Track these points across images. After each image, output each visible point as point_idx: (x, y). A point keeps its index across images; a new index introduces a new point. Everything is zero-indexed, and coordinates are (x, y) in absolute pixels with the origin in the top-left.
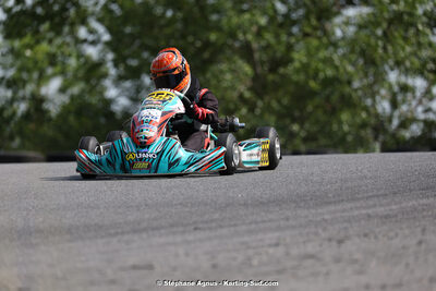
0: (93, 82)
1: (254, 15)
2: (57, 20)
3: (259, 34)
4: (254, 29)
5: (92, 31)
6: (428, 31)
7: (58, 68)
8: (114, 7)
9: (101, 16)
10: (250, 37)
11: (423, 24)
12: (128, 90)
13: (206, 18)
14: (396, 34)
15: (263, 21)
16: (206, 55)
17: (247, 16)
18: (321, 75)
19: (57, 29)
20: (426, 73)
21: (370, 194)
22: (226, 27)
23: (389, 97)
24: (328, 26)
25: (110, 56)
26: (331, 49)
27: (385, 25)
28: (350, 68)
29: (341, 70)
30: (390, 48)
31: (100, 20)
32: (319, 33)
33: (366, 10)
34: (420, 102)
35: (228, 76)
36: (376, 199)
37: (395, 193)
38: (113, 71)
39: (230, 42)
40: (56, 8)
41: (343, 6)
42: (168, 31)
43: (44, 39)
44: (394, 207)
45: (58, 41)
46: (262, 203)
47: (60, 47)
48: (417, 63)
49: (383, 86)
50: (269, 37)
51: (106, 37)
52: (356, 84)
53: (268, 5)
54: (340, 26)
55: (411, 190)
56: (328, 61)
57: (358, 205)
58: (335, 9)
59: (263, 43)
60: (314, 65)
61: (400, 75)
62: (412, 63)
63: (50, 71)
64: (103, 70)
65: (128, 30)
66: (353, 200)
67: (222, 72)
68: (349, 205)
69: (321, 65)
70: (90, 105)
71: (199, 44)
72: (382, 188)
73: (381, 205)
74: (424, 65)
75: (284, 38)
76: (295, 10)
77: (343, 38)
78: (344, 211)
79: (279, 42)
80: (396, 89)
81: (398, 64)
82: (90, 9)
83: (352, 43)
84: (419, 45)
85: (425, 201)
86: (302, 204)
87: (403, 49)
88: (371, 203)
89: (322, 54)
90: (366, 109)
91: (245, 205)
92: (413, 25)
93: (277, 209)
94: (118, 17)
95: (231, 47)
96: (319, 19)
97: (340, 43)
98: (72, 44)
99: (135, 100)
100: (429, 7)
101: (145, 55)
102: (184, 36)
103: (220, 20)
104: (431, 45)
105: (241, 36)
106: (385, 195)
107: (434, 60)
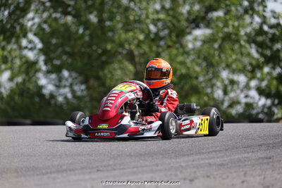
0: (31, 74)
1: (135, 33)
2: (8, 34)
3: (138, 45)
4: (136, 42)
6: (247, 45)
7: (9, 65)
8: (45, 26)
9: (36, 31)
10: (133, 47)
11: (244, 41)
12: (54, 80)
13: (104, 34)
14: (227, 47)
15: (141, 37)
16: (104, 58)
17: (131, 34)
18: (179, 73)
19: (8, 40)
20: (246, 72)
21: (211, 150)
22: (117, 41)
23: (222, 87)
24: (184, 43)
26: (186, 56)
27: (220, 41)
28: (197, 69)
29: (192, 70)
30: (222, 56)
31: (36, 35)
32: (177, 45)
33: (208, 32)
34: (242, 91)
35: (119, 72)
36: (214, 153)
37: (227, 150)
38: (44, 68)
39: (120, 50)
40: (8, 26)
41: (194, 28)
42: (80, 42)
44: (226, 159)
46: (141, 155)
47: (9, 52)
48: (240, 66)
49: (218, 81)
50: (145, 48)
51: (40, 46)
52: (201, 79)
53: (144, 27)
54: (191, 41)
55: (237, 148)
56: (183, 63)
57: (203, 156)
58: (188, 30)
59: (142, 51)
61: (229, 73)
62: (237, 66)
63: (3, 67)
64: (37, 67)
66: (200, 154)
67: (114, 69)
68: (197, 157)
69: (178, 66)
71: (100, 51)
72: (218, 146)
73: (218, 158)
74: (245, 67)
75: (154, 48)
76: (163, 30)
77: (193, 49)
79: (151, 51)
80: (227, 82)
81: (228, 66)
83: (198, 52)
84: (242, 54)
85: (246, 155)
86: (167, 156)
87: (231, 56)
88: (211, 155)
89: (180, 59)
90: (207, 95)
91: (130, 156)
92: (238, 41)
93: (150, 158)
94: (48, 33)
95: (120, 53)
96: (178, 36)
97: (192, 52)
98: (17, 49)
99: (58, 87)
100: (249, 30)
101: (64, 57)
102: (90, 46)
103: (113, 36)
104: (249, 55)
105: (127, 46)
106: (220, 151)
107: (251, 64)
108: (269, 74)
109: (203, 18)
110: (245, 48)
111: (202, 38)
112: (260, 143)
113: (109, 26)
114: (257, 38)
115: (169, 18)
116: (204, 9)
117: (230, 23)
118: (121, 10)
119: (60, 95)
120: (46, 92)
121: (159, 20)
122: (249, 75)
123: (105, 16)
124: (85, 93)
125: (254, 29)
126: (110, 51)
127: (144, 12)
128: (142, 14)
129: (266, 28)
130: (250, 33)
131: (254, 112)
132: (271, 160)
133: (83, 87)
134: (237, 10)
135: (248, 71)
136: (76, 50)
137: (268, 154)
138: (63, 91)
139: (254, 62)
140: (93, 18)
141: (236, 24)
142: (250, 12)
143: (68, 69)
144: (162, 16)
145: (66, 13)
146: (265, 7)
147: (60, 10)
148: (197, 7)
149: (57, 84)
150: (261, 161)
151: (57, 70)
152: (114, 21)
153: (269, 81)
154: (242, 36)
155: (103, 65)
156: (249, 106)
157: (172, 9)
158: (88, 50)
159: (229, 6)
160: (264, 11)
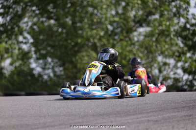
0: (25, 60)
1: (98, 31)
2: (9, 33)
3: (100, 39)
4: (98, 37)
5: (25, 38)
6: (175, 38)
7: (10, 54)
8: (35, 27)
9: (29, 31)
10: (96, 41)
11: (173, 35)
12: (41, 64)
13: (76, 32)
14: (162, 40)
15: (102, 34)
16: (76, 49)
17: (95, 31)
18: (128, 58)
19: (9, 37)
20: (175, 57)
21: (149, 111)
22: (85, 36)
23: (158, 68)
24: (131, 36)
25: (33, 49)
26: (133, 46)
27: (156, 36)
28: (141, 55)
29: (137, 55)
30: (158, 46)
31: (28, 33)
32: (127, 39)
33: (148, 29)
34: (172, 70)
35: (86, 58)
36: (151, 113)
37: (160, 111)
38: (34, 56)
39: (87, 43)
40: (9, 27)
41: (138, 27)
42: (59, 38)
43: (4, 41)
44: (160, 117)
45: (10, 42)
46: (100, 115)
47: (10, 45)
48: (171, 53)
49: (155, 63)
50: (104, 41)
51: (31, 41)
53: (104, 26)
54: (136, 36)
55: (167, 109)
56: (131, 51)
57: (144, 115)
58: (134, 29)
59: (102, 43)
60: (125, 53)
61: (163, 58)
62: (168, 53)
63: (6, 55)
64: (30, 55)
65: (41, 37)
66: (142, 113)
67: (83, 56)
68: (140, 116)
69: (127, 54)
70: (24, 70)
71: (73, 44)
72: (154, 108)
73: (154, 116)
74: (174, 53)
75: (111, 41)
76: (117, 29)
77: (138, 41)
78: (137, 118)
79: (109, 43)
80: (161, 64)
81: (162, 53)
82: (25, 28)
83: (142, 44)
84: (172, 44)
85: (174, 114)
86: (118, 116)
87: (164, 46)
88: (149, 115)
89: (128, 48)
91: (93, 116)
92: (169, 35)
93: (107, 117)
94: (37, 32)
95: (87, 45)
96: (127, 33)
97: (137, 44)
98: (16, 43)
99: (44, 69)
100: (176, 28)
101: (49, 48)
102: (66, 40)
103: (82, 33)
104: (177, 44)
105: (92, 40)
106: (156, 112)
107: (178, 51)
108: (190, 58)
109: (145, 20)
110: (174, 40)
111: (144, 33)
112: (183, 106)
113: (79, 27)
114: (183, 33)
115: (121, 20)
116: (146, 14)
117: (164, 23)
118: (88, 15)
119: (45, 74)
120: (35, 72)
121: (114, 22)
122: (177, 58)
123: (77, 19)
124: (62, 73)
125: (180, 27)
126: (80, 44)
127: (104, 16)
128: (102, 17)
129: (188, 26)
130: (177, 30)
131: (180, 84)
132: (191, 117)
133: (61, 69)
134: (168, 14)
135: (176, 56)
136: (57, 43)
137: (189, 113)
138: (47, 72)
139: (180, 50)
140: (69, 21)
141: (168, 23)
142: (178, 15)
143: (50, 57)
144: (117, 19)
145: (49, 18)
146: (188, 11)
147: (46, 15)
148: (141, 13)
149: (44, 67)
150: (184, 118)
151: (43, 57)
152: (83, 23)
153: (190, 63)
154: (172, 32)
155: (76, 53)
156: (176, 80)
157: (123, 14)
158: (65, 43)
159: (163, 11)
160: (187, 14)
